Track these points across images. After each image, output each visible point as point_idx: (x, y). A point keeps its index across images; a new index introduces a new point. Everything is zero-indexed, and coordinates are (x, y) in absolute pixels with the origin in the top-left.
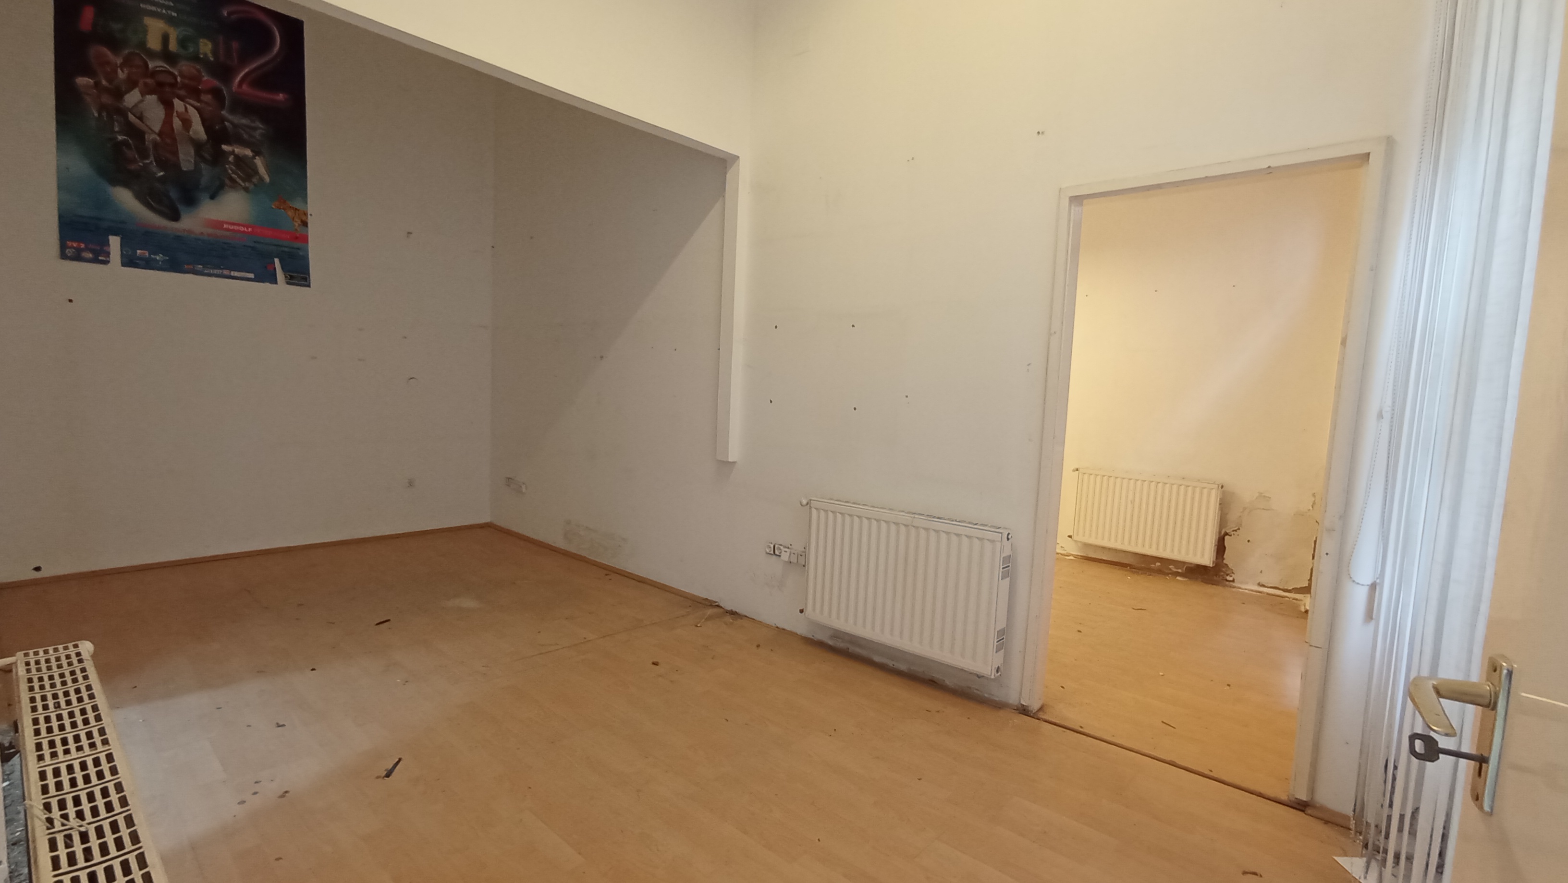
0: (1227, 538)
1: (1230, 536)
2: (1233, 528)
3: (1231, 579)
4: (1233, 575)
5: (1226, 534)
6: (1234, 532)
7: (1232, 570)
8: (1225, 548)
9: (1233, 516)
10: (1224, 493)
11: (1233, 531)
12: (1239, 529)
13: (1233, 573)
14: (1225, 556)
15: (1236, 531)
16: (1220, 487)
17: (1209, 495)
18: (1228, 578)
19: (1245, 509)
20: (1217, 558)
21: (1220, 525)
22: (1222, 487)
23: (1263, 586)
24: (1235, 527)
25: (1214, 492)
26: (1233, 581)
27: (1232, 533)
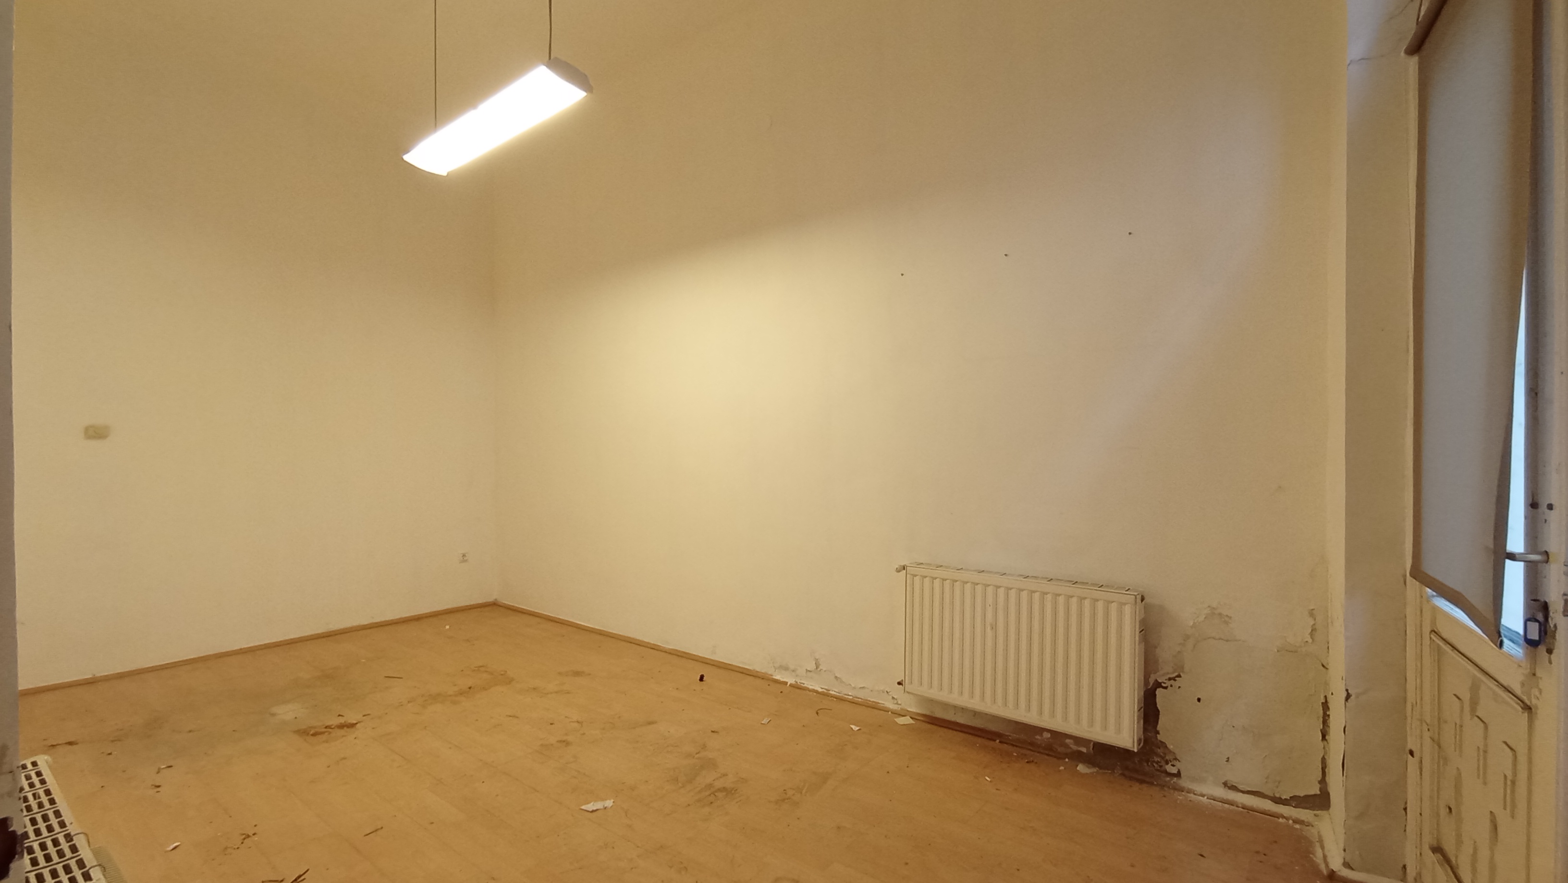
0: (1159, 692)
1: (1166, 688)
2: (1168, 673)
3: (1174, 770)
4: (1175, 763)
5: (1158, 685)
6: (1172, 682)
7: (1174, 753)
8: (1158, 711)
9: (1166, 653)
10: (1147, 609)
11: (1170, 679)
12: (1179, 676)
13: (1176, 759)
14: (1158, 728)
15: (1174, 679)
16: (1139, 600)
17: (1120, 613)
18: (1170, 769)
19: (1187, 637)
20: (1145, 730)
21: (1146, 667)
22: (1143, 599)
23: (1233, 788)
24: (1173, 673)
25: (1128, 610)
26: (1178, 775)
27: (1168, 683)
